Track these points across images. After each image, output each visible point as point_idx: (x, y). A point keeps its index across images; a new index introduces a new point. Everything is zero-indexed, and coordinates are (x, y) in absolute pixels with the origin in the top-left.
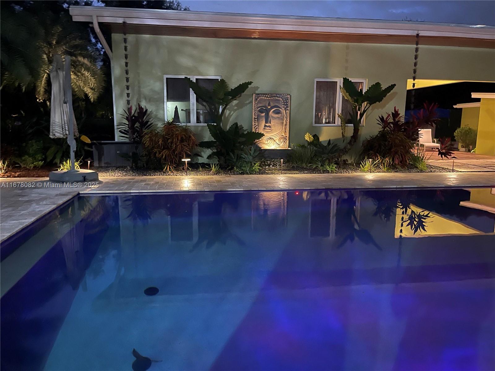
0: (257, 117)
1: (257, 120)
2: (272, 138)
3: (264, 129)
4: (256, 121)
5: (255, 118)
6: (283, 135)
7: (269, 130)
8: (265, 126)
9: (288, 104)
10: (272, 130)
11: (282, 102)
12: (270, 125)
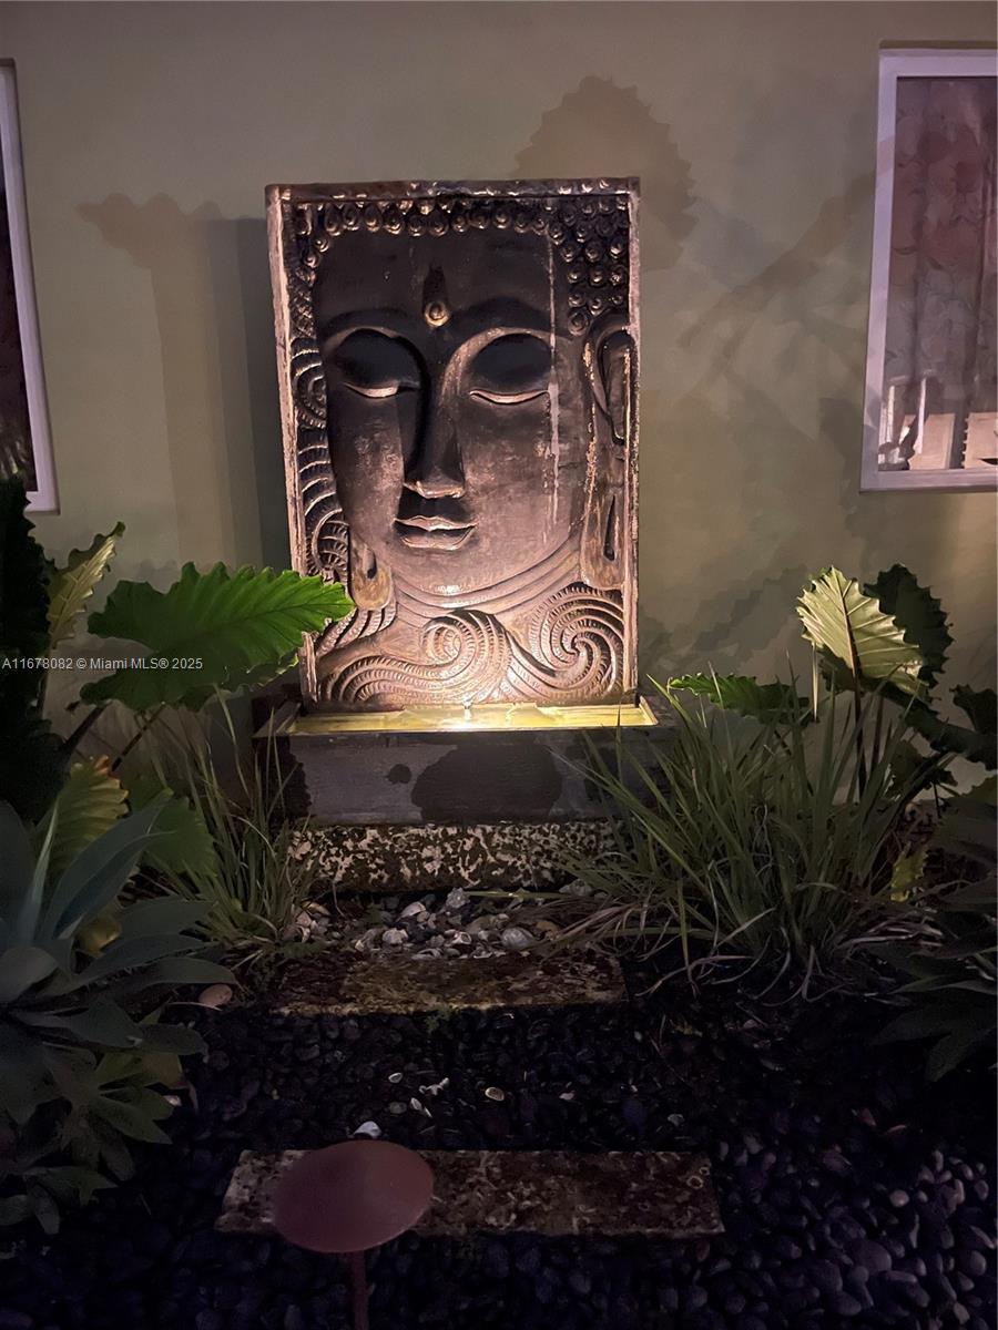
0: (329, 419)
1: (332, 452)
2: (482, 616)
3: (403, 530)
4: (316, 454)
5: (305, 435)
6: (580, 585)
7: (451, 545)
8: (410, 504)
9: (624, 285)
10: (474, 542)
11: (562, 268)
12: (457, 492)
